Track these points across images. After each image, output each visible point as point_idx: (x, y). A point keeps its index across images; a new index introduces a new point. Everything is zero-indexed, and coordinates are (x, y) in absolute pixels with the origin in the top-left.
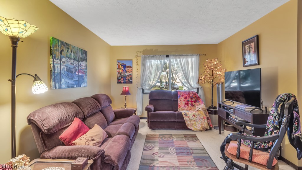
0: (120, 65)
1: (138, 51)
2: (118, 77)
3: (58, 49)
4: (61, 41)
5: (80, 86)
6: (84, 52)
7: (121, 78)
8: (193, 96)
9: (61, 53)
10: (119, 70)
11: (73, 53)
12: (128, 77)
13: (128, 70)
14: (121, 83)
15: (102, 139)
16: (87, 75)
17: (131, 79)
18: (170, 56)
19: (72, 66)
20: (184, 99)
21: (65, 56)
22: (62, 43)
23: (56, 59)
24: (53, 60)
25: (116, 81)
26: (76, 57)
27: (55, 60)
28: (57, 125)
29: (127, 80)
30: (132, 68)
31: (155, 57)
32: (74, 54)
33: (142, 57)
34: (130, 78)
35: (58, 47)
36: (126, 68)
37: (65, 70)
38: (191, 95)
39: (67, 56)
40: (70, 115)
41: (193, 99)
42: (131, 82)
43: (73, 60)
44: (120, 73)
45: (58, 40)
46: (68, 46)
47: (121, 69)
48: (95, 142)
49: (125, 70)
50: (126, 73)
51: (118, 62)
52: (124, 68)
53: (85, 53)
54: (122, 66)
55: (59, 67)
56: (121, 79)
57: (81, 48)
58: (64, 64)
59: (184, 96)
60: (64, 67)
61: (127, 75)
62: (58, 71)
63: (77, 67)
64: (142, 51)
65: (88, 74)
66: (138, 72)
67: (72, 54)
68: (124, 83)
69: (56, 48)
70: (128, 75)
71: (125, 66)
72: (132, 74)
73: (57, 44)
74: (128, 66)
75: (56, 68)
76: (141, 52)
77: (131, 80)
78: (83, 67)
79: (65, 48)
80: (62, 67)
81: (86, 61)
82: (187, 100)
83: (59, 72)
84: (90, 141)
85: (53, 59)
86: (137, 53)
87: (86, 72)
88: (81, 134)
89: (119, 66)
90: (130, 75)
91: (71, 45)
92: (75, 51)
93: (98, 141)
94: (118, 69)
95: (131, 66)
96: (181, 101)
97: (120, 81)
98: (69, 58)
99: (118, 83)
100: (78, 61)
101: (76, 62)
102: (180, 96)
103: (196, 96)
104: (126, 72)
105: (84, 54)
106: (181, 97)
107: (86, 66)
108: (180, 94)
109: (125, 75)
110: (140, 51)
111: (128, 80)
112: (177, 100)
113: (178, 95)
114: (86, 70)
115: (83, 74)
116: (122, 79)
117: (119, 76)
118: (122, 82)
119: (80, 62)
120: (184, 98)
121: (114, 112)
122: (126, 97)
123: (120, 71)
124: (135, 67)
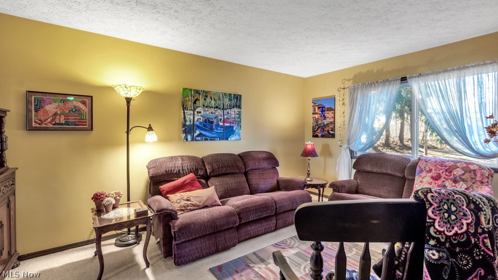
0: (317, 108)
1: (345, 79)
2: (313, 127)
3: (190, 99)
4: (194, 90)
5: (228, 140)
6: (234, 97)
7: (318, 128)
8: (463, 177)
9: (195, 102)
10: (315, 116)
11: (214, 100)
12: (328, 126)
13: (329, 114)
14: (317, 136)
15: (201, 203)
16: (240, 126)
17: (333, 129)
18: (410, 78)
19: (213, 116)
20: (431, 180)
21: (201, 105)
22: (197, 92)
23: (187, 110)
24: (184, 112)
25: (311, 133)
26: (219, 105)
27: (185, 111)
28: (163, 175)
29: (326, 132)
30: (334, 110)
31: (375, 85)
32: (216, 102)
33: (349, 89)
34: (330, 129)
35: (190, 97)
36: (324, 111)
37: (201, 121)
38: (458, 172)
39: (204, 106)
40: (185, 170)
41: (461, 183)
42: (333, 136)
43: (214, 108)
44: (317, 120)
45: (191, 89)
46: (206, 94)
47: (317, 114)
48: (188, 203)
49: (324, 116)
50: (325, 121)
51: (314, 102)
52: (322, 111)
53: (238, 98)
54: (319, 108)
55: (192, 118)
56: (317, 130)
57: (228, 92)
58: (199, 114)
59: (433, 171)
60: (200, 117)
61: (326, 123)
62: (190, 122)
63: (221, 116)
64: (351, 78)
65: (242, 124)
66: (344, 117)
67: (213, 102)
68: (323, 136)
69: (188, 99)
70: (328, 124)
71: (322, 108)
72: (334, 121)
73: (190, 95)
74: (327, 108)
75: (187, 119)
76: (349, 80)
77: (331, 132)
78: (233, 116)
79: (201, 96)
80: (196, 118)
81: (239, 107)
82: (440, 182)
83: (192, 123)
84: (184, 200)
85: (183, 110)
86: (344, 83)
87: (240, 122)
88: (184, 190)
89: (314, 109)
90: (331, 123)
91: (210, 92)
92: (217, 98)
93: (194, 204)
94: (313, 114)
95: (333, 108)
96: (421, 182)
97: (315, 134)
98: (207, 107)
99: (314, 136)
100: (223, 109)
101: (219, 110)
102: (421, 171)
103: (473, 176)
104: (325, 118)
105: (234, 99)
106: (424, 174)
107: (239, 114)
108: (423, 167)
109: (324, 123)
110: (348, 78)
111: (328, 131)
112: (413, 180)
113: (418, 169)
114: (239, 120)
115: (232, 125)
116: (319, 131)
117: (316, 126)
118: (320, 135)
119: (226, 109)
120: (432, 177)
121: (277, 180)
122: (309, 159)
123: (317, 116)
124: (339, 108)
